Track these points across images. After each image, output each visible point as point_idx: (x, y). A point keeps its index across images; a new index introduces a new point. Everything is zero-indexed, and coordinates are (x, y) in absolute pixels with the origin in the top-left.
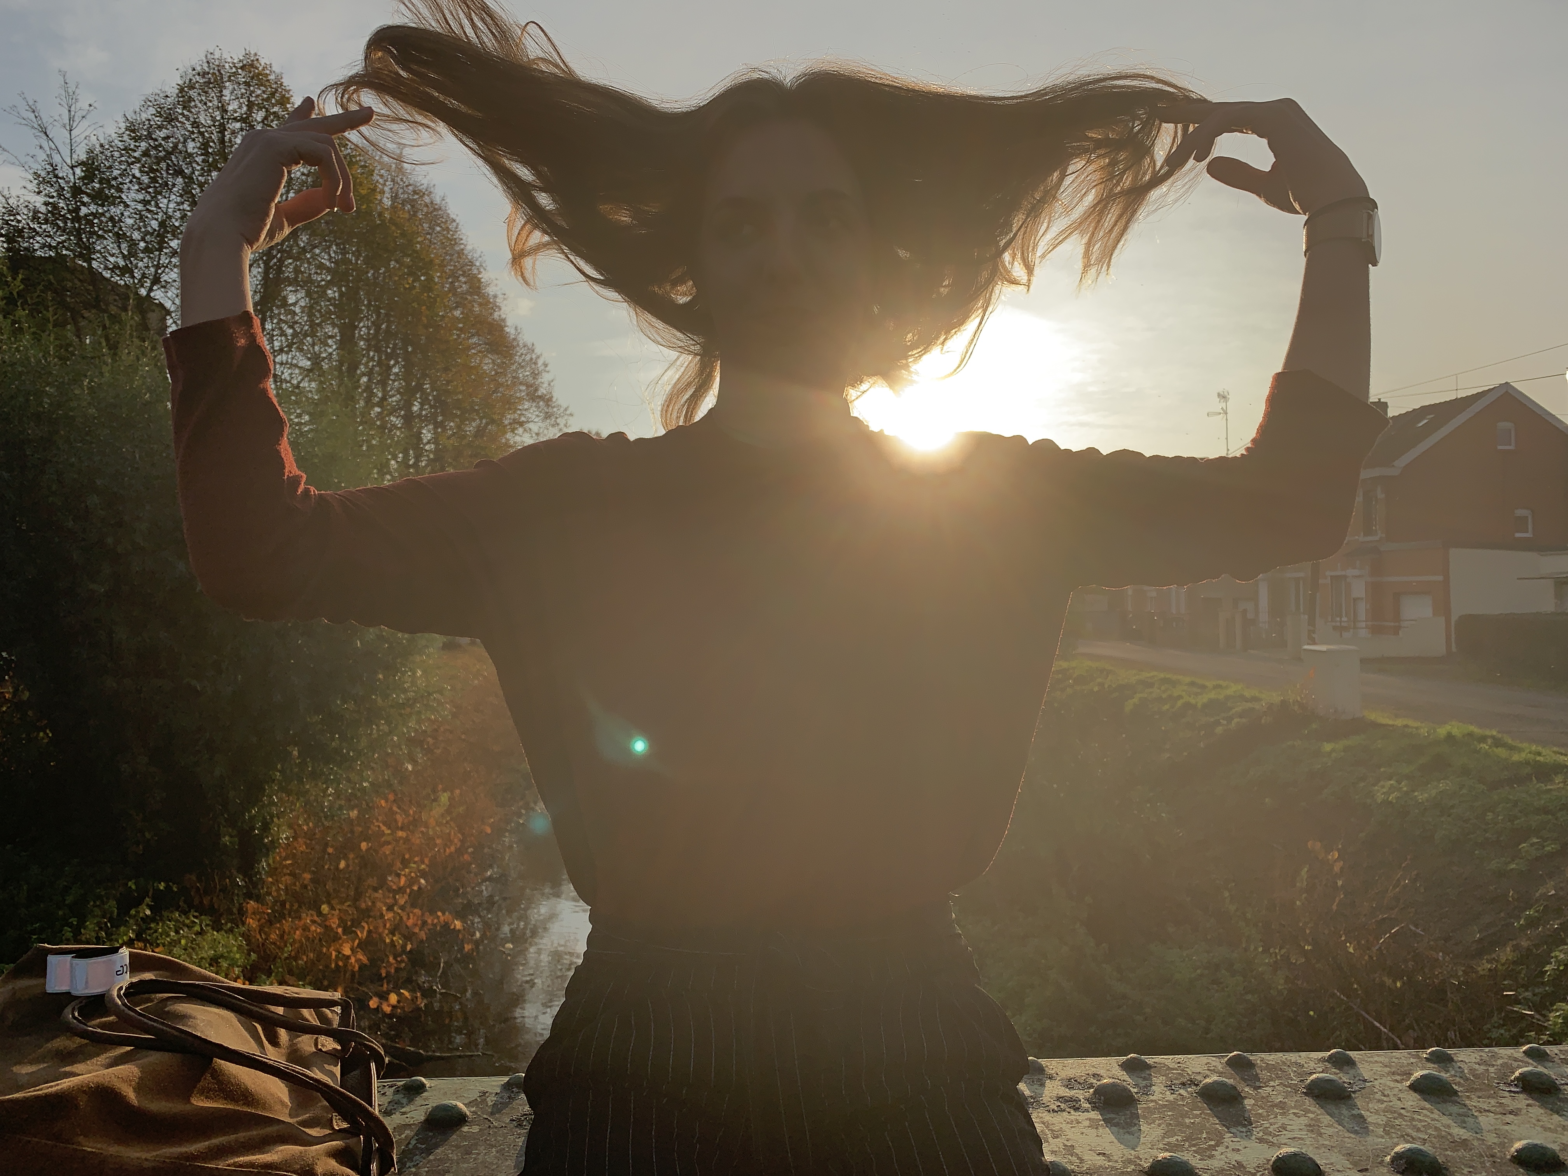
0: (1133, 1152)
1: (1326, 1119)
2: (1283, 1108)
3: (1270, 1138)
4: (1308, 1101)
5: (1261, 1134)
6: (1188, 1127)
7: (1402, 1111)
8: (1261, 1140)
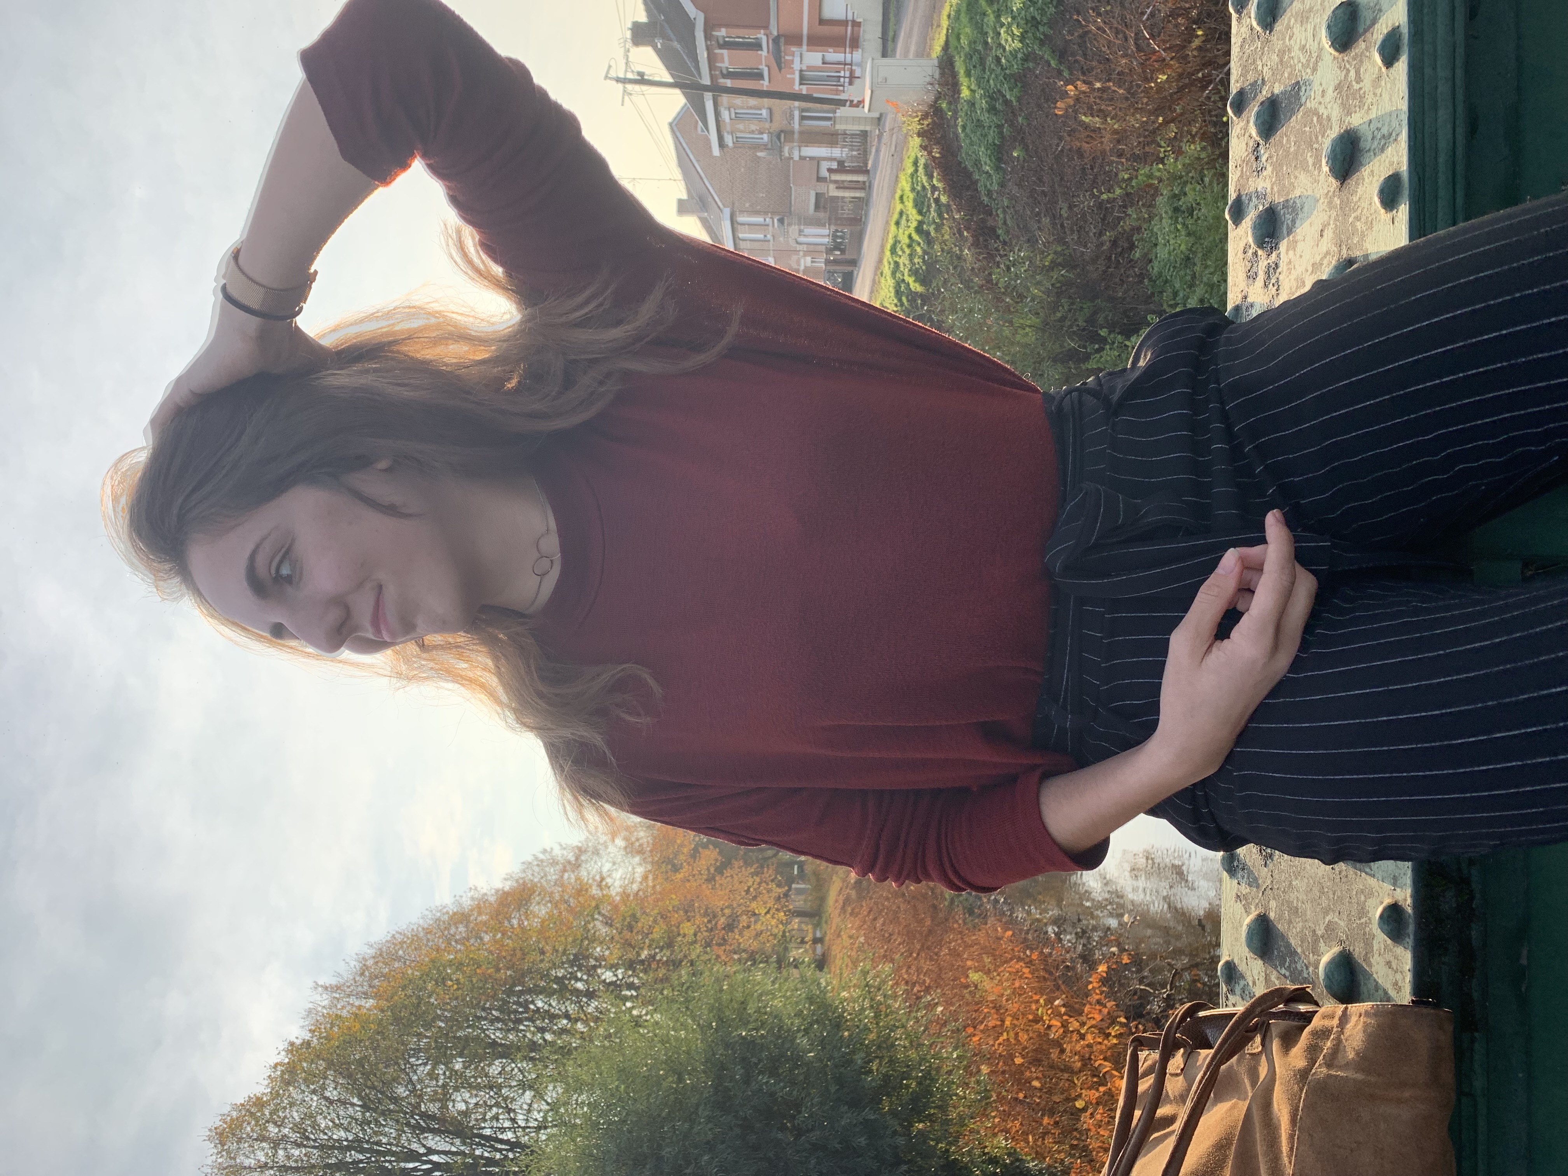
0: (1321, 201)
2: (1284, 52)
3: (1313, 60)
5: (1309, 71)
6: (1299, 147)
8: (1314, 70)
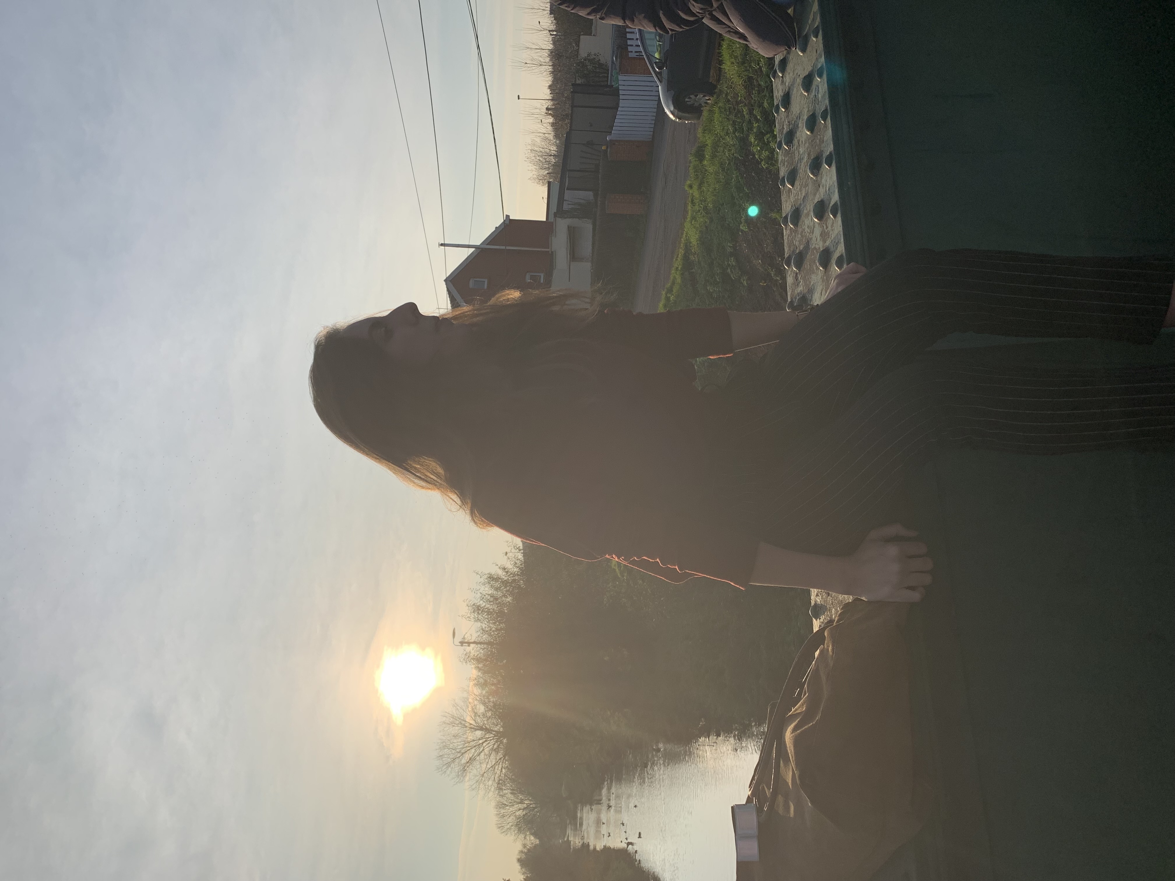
1: (805, 211)
2: (803, 232)
4: (800, 223)
7: (801, 184)
